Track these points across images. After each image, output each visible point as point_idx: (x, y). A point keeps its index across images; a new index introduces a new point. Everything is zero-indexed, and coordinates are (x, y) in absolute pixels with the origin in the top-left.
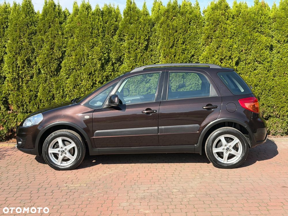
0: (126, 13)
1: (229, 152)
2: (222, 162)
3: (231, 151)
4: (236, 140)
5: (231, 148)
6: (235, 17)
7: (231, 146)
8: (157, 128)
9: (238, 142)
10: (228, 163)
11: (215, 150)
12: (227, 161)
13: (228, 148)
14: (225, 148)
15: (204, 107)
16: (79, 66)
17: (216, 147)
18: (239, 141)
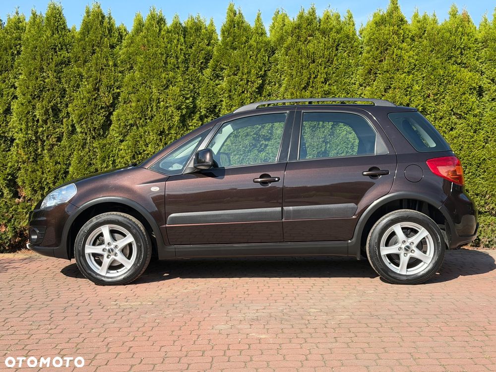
0: (226, 32)
1: (410, 254)
2: (398, 272)
3: (413, 252)
4: (423, 233)
5: (413, 247)
6: (416, 39)
7: (413, 243)
8: (279, 209)
9: (427, 236)
10: (408, 273)
11: (385, 251)
12: (407, 271)
13: (408, 247)
14: (403, 246)
15: (365, 173)
16: (143, 119)
17: (387, 245)
18: (428, 233)
